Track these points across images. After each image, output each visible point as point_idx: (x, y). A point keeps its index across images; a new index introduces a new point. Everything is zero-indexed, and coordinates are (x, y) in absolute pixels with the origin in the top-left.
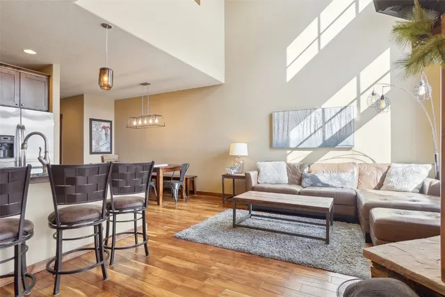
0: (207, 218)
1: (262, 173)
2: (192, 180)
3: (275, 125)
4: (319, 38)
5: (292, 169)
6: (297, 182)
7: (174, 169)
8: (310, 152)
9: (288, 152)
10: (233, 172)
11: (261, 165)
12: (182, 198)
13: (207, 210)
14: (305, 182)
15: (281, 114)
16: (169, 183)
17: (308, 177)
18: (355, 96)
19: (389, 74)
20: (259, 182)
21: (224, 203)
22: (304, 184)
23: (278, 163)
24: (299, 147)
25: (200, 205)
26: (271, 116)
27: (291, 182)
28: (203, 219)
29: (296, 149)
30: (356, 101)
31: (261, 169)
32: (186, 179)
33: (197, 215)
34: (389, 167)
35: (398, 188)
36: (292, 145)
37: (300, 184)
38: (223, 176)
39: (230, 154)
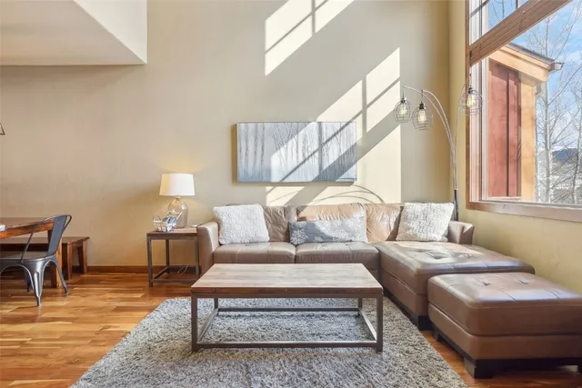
0: (125, 334)
1: (225, 226)
2: (79, 247)
3: (242, 144)
4: (313, 14)
5: (273, 218)
6: (281, 236)
7: (31, 228)
8: (300, 188)
9: (268, 188)
10: (169, 227)
11: (222, 211)
12: (54, 286)
13: (118, 309)
14: (297, 236)
15: (252, 126)
16: (19, 261)
17: (300, 229)
18: (360, 108)
19: (399, 83)
20: (222, 242)
21: (151, 285)
22: (294, 239)
23: (249, 206)
24: (286, 181)
25: (98, 298)
26: (234, 129)
27: (274, 239)
28: (116, 338)
29: (281, 184)
30: (361, 116)
31: (224, 219)
32: (64, 245)
33: (96, 328)
34: (402, 208)
35: (423, 236)
36: (275, 178)
37: (287, 239)
38: (149, 235)
39: (161, 194)
